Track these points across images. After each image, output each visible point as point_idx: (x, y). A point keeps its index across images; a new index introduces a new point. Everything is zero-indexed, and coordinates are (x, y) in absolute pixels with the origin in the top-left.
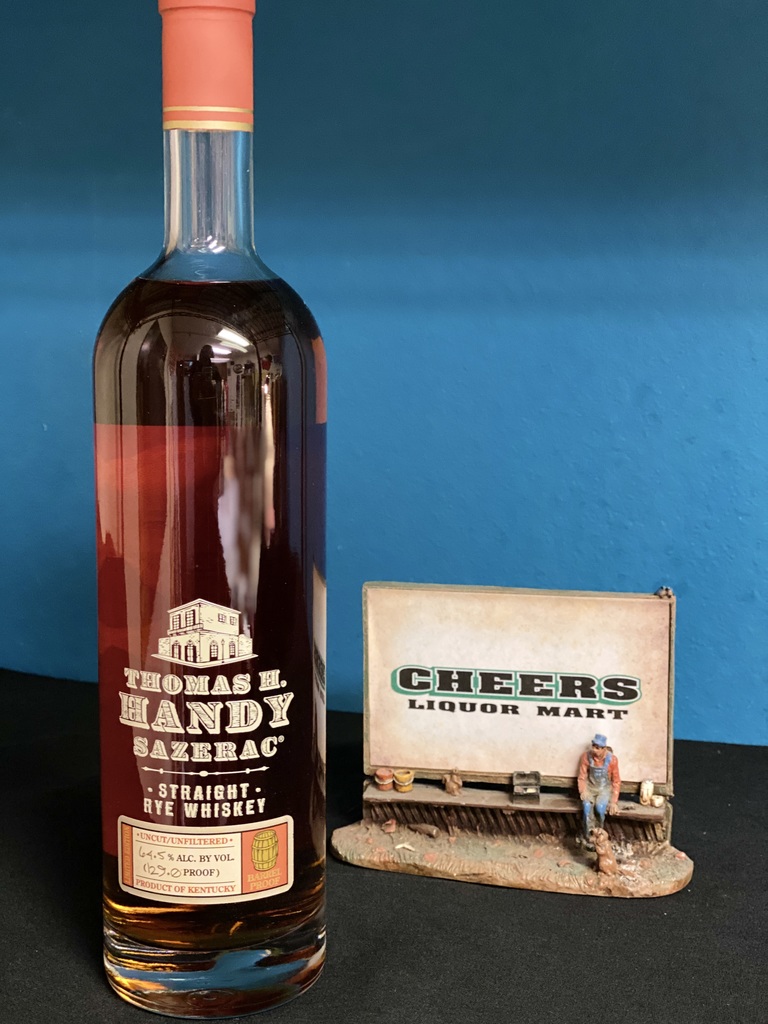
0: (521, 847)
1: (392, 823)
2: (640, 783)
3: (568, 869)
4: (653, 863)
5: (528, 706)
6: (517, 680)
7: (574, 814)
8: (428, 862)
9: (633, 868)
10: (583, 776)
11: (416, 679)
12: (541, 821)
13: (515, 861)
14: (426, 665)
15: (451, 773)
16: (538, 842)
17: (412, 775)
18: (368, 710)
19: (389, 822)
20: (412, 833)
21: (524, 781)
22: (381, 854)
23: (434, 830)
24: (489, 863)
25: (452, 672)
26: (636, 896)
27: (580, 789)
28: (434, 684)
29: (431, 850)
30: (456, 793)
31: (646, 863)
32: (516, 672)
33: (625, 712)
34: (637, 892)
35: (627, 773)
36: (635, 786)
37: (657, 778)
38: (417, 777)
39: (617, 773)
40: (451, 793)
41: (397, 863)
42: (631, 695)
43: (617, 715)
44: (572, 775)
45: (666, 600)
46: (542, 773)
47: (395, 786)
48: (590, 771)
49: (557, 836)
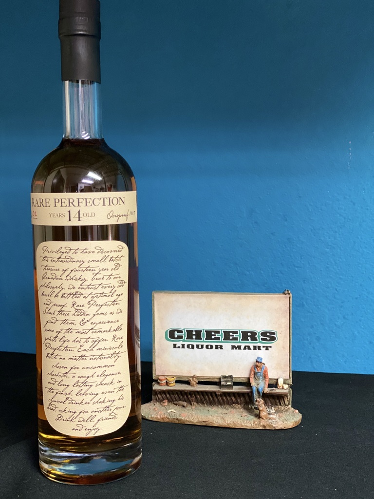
0: (225, 410)
1: (166, 401)
2: (278, 379)
3: (246, 418)
4: (284, 415)
5: (227, 345)
6: (222, 334)
7: (248, 394)
8: (183, 417)
9: (274, 417)
10: (252, 376)
11: (176, 334)
12: (233, 398)
13: (222, 415)
14: (181, 328)
15: (193, 377)
16: (232, 407)
17: (175, 379)
18: (155, 349)
19: (164, 401)
20: (175, 406)
21: (226, 380)
22: (161, 414)
23: (185, 404)
24: (211, 416)
25: (193, 331)
26: (277, 428)
27: (251, 382)
28: (185, 337)
29: (183, 412)
30: (195, 386)
31: (281, 415)
32: (221, 330)
33: (271, 347)
34: (277, 427)
35: (271, 375)
36: (276, 381)
37: (285, 377)
38: (177, 380)
39: (267, 374)
40: (193, 386)
41: (169, 418)
42: (273, 339)
43: (267, 348)
44: (248, 377)
45: (288, 296)
46: (234, 376)
48: (255, 374)
49: (241, 405)
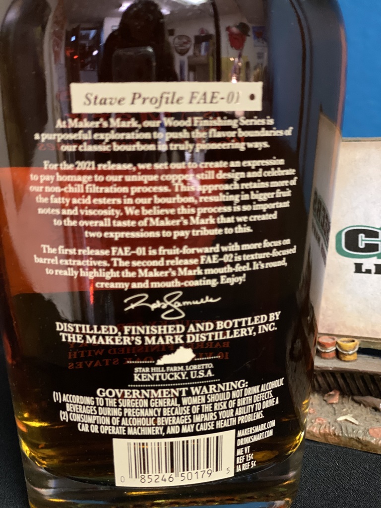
1: (336, 393)
8: (372, 437)
14: (375, 225)
17: (357, 345)
19: (332, 393)
20: (356, 405)
22: (321, 425)
29: (376, 425)
38: (362, 347)
41: (338, 436)
47: (338, 355)
